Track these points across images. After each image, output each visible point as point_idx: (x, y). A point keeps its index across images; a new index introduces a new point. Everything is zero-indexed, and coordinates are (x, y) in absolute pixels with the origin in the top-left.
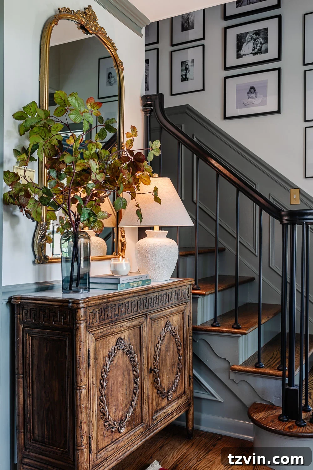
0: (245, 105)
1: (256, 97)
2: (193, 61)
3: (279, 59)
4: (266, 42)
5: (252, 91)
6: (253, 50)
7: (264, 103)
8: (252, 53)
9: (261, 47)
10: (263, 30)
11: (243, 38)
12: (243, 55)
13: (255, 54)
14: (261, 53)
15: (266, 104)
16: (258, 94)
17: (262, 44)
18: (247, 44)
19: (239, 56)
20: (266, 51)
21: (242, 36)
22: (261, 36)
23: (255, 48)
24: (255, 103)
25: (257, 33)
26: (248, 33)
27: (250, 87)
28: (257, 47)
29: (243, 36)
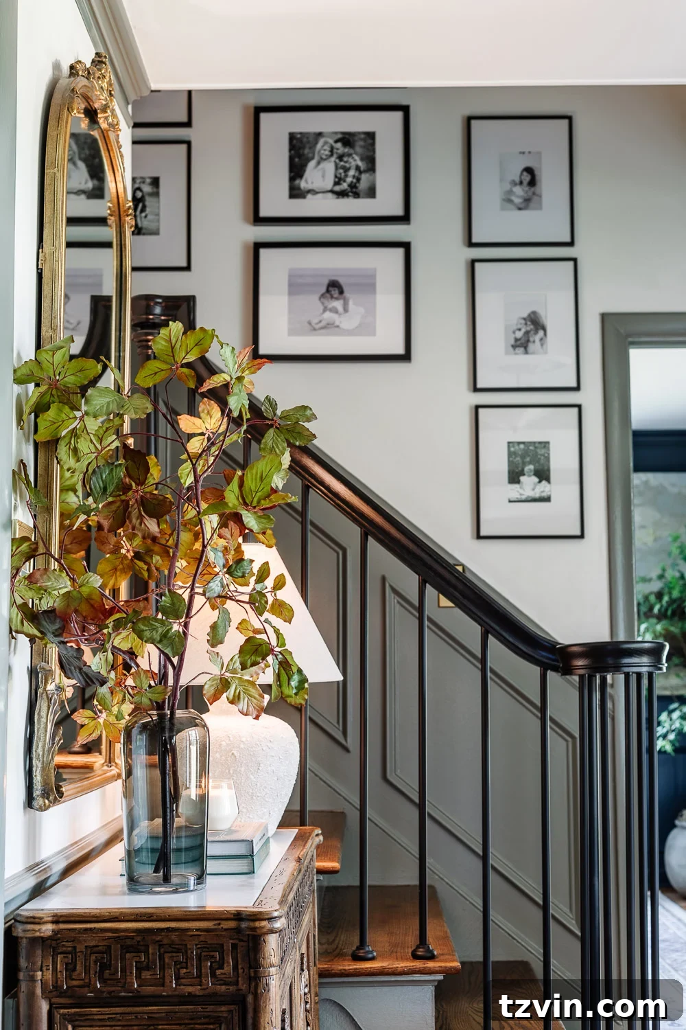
0: (313, 329)
1: (346, 310)
2: (155, 182)
3: (405, 218)
4: (371, 167)
5: (335, 293)
6: (336, 184)
7: (367, 328)
8: (332, 191)
9: (358, 180)
10: (363, 136)
11: (308, 146)
12: (309, 191)
13: (342, 194)
14: (357, 195)
15: (373, 333)
16: (351, 303)
17: (361, 172)
18: (319, 163)
19: (296, 193)
20: (372, 193)
21: (305, 140)
22: (358, 149)
23: (340, 179)
24: (342, 326)
25: (347, 139)
26: (320, 134)
27: (326, 282)
28: (346, 176)
29: (308, 142)
